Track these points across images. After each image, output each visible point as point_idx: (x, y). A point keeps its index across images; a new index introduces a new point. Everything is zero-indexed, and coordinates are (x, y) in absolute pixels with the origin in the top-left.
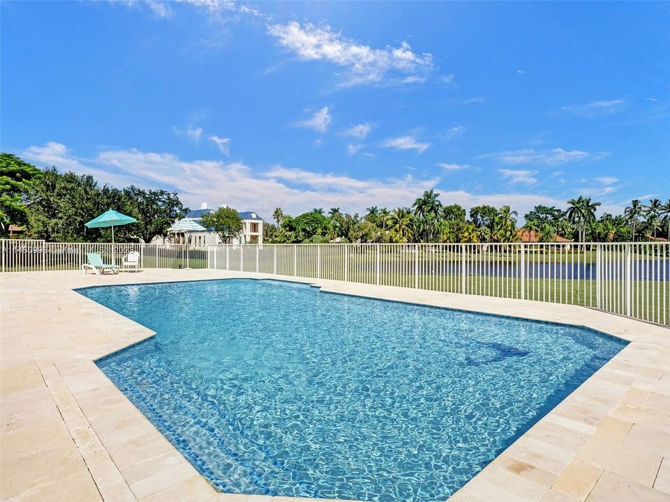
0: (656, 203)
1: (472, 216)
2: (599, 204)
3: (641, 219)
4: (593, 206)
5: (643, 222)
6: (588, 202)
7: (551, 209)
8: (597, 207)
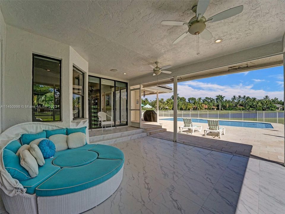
0: (240, 97)
1: (188, 100)
2: (225, 97)
3: (236, 101)
4: (223, 97)
5: (237, 102)
6: (221, 96)
7: (210, 98)
8: (224, 98)
